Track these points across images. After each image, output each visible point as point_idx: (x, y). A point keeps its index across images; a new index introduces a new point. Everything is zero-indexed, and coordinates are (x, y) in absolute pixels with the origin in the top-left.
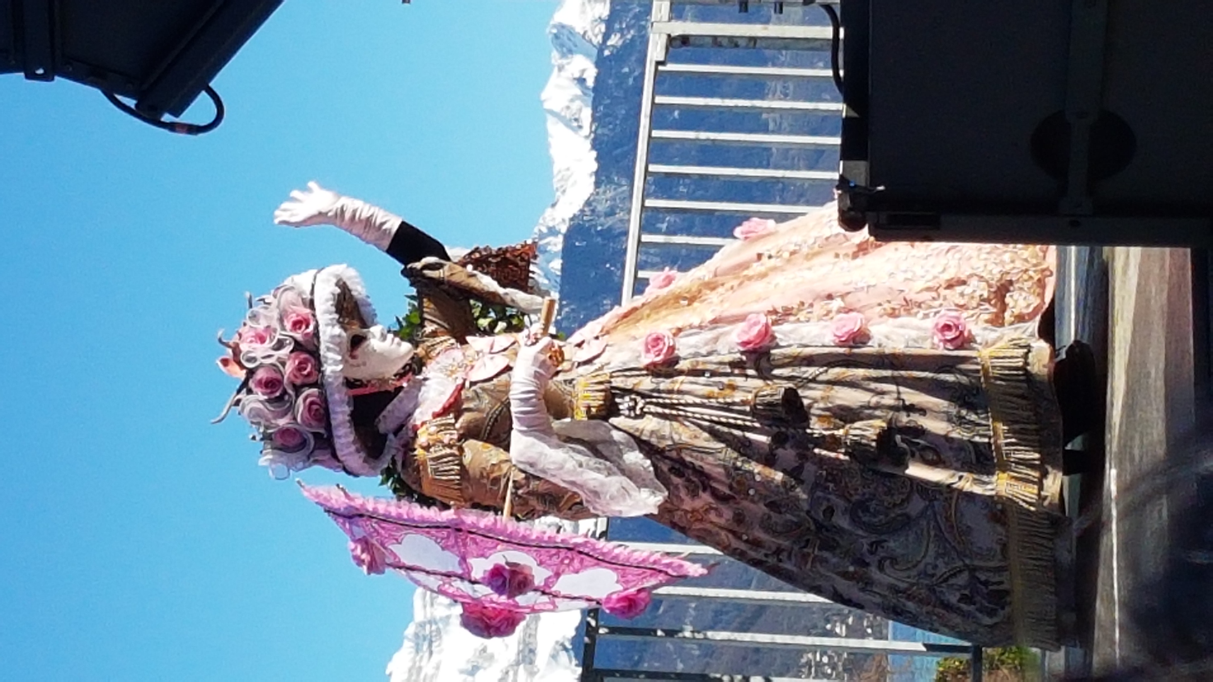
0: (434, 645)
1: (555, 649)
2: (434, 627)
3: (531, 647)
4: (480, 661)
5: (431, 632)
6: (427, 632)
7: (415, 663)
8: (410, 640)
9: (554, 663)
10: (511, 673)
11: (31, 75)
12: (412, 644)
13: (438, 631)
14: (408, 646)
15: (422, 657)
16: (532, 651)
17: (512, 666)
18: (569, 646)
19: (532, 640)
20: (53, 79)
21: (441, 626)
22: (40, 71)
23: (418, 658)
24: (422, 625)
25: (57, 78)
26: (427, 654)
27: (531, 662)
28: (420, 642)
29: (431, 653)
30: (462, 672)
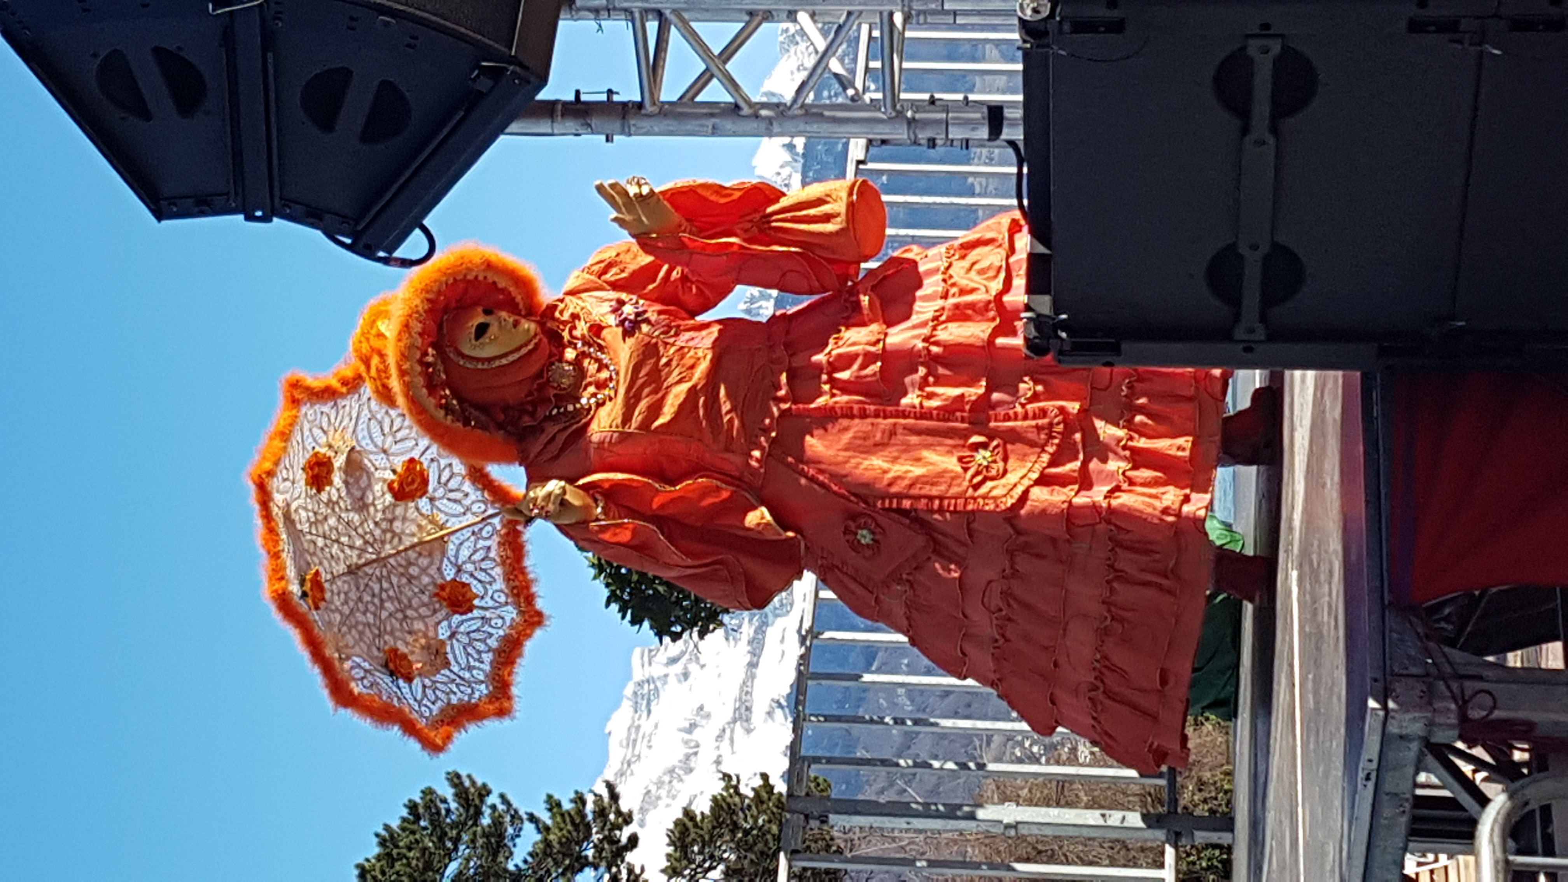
0: (653, 704)
1: (771, 707)
2: (652, 686)
3: (748, 704)
4: (698, 719)
5: (649, 691)
6: (646, 691)
7: (633, 722)
8: (628, 699)
9: (770, 720)
10: (728, 731)
11: (250, 217)
12: (631, 703)
13: (656, 689)
14: (627, 706)
15: (640, 716)
16: (748, 709)
17: (729, 723)
18: (784, 703)
19: (748, 697)
20: (270, 221)
21: (659, 684)
22: (259, 213)
23: (637, 716)
24: (640, 684)
25: (275, 219)
26: (645, 714)
27: (748, 720)
28: (639, 700)
29: (649, 712)
30: (680, 730)
